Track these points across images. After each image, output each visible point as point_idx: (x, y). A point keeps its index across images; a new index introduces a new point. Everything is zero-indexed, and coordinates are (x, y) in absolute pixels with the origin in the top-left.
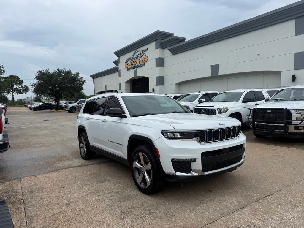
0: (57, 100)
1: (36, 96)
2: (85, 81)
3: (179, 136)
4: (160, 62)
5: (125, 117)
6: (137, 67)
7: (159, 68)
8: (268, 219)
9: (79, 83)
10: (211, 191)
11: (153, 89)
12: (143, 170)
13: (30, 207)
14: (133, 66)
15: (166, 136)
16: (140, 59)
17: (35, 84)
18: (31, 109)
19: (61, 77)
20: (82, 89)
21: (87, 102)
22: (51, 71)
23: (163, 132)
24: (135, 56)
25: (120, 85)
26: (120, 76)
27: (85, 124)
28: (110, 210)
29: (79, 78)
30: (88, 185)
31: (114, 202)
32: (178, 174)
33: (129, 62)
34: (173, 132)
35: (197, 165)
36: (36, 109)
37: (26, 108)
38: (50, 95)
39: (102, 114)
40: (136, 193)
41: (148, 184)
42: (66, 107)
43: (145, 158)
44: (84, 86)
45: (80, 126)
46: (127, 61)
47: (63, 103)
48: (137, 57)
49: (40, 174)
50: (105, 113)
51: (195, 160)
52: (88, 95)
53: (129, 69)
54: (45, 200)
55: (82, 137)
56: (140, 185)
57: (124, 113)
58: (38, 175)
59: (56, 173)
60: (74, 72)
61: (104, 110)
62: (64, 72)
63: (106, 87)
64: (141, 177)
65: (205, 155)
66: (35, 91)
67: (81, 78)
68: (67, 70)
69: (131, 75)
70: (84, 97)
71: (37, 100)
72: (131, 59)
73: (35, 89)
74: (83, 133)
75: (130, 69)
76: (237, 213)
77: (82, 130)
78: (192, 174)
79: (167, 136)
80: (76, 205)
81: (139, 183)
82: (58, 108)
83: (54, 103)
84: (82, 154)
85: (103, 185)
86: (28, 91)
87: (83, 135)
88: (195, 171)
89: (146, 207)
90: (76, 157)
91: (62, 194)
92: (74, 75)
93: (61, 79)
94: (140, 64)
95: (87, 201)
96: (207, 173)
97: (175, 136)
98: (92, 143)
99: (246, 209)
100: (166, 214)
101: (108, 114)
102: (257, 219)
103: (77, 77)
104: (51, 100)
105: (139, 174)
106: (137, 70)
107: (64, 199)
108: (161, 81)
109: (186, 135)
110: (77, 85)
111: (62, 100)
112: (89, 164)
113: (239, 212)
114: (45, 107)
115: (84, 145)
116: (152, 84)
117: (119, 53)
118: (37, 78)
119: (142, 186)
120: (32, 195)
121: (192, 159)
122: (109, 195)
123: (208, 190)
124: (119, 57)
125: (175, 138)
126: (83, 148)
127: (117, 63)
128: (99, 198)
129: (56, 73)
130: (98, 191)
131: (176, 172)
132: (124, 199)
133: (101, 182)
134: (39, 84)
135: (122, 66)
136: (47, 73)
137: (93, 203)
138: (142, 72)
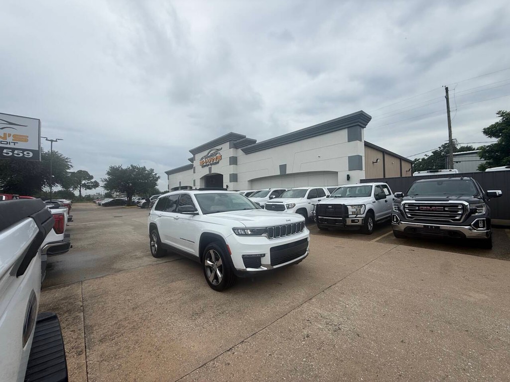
0: (129, 196)
1: (106, 191)
2: (159, 177)
3: (250, 233)
4: (234, 161)
5: (198, 214)
6: (211, 165)
7: (232, 166)
8: (333, 309)
9: (153, 179)
10: (281, 284)
11: (227, 185)
12: (215, 267)
13: (90, 315)
14: (208, 163)
15: (237, 233)
16: (215, 157)
17: (106, 180)
18: (100, 205)
19: (135, 173)
20: (156, 185)
21: (160, 199)
22: (124, 167)
23: (234, 229)
24: (209, 155)
25: (194, 181)
26: (194, 172)
27: (156, 220)
28: (181, 311)
29: (153, 174)
30: (158, 285)
31: (186, 303)
32: (249, 269)
33: (204, 160)
34: (243, 229)
35: (267, 260)
36: (106, 205)
37: (95, 204)
38: (122, 191)
39: (174, 211)
40: (209, 291)
41: (220, 280)
42: (138, 202)
43: (216, 254)
44: (159, 182)
45: (151, 223)
46: (202, 159)
47: (135, 199)
48: (212, 155)
49: (105, 276)
50: (177, 211)
51: (264, 255)
52: (162, 190)
53: (203, 167)
54: (109, 305)
55: (153, 235)
56: (213, 283)
57: (196, 210)
58: (103, 277)
59: (123, 274)
60: (148, 168)
61: (177, 206)
62: (138, 168)
63: (180, 182)
64: (213, 274)
65: (273, 250)
66: (106, 187)
67: (156, 174)
68: (141, 166)
69: (205, 172)
70: (158, 193)
71: (108, 196)
72: (206, 157)
73: (105, 184)
74: (154, 231)
75: (205, 166)
76: (305, 305)
77: (153, 228)
78: (262, 268)
79: (239, 232)
80: (144, 308)
81: (211, 281)
82: (130, 204)
83: (126, 199)
84: (153, 252)
85: (174, 284)
86: (98, 187)
87: (154, 233)
88: (264, 266)
89: (219, 305)
90: (147, 256)
91: (128, 298)
92: (148, 171)
93: (134, 175)
94: (215, 161)
95: (156, 303)
96: (275, 267)
97: (245, 233)
98: (164, 240)
99: (313, 300)
100: (238, 311)
101: (180, 212)
102: (323, 309)
103: (151, 173)
104: (123, 196)
105: (211, 272)
106: (211, 167)
107: (131, 303)
108: (234, 178)
109: (256, 232)
110: (151, 181)
111: (135, 196)
112: (160, 262)
113: (307, 303)
114: (116, 203)
115: (155, 243)
116: (226, 181)
117: (195, 152)
118: (108, 173)
119: (214, 283)
120: (93, 301)
121: (261, 254)
122: (181, 295)
123: (279, 283)
124: (194, 155)
125: (246, 235)
126: (154, 246)
127: (192, 160)
128: (169, 299)
129: (129, 169)
130: (169, 292)
131: (246, 268)
132: (196, 298)
133: (172, 282)
134: (110, 179)
135: (197, 164)
136: (120, 169)
137: (163, 305)
138: (216, 170)
